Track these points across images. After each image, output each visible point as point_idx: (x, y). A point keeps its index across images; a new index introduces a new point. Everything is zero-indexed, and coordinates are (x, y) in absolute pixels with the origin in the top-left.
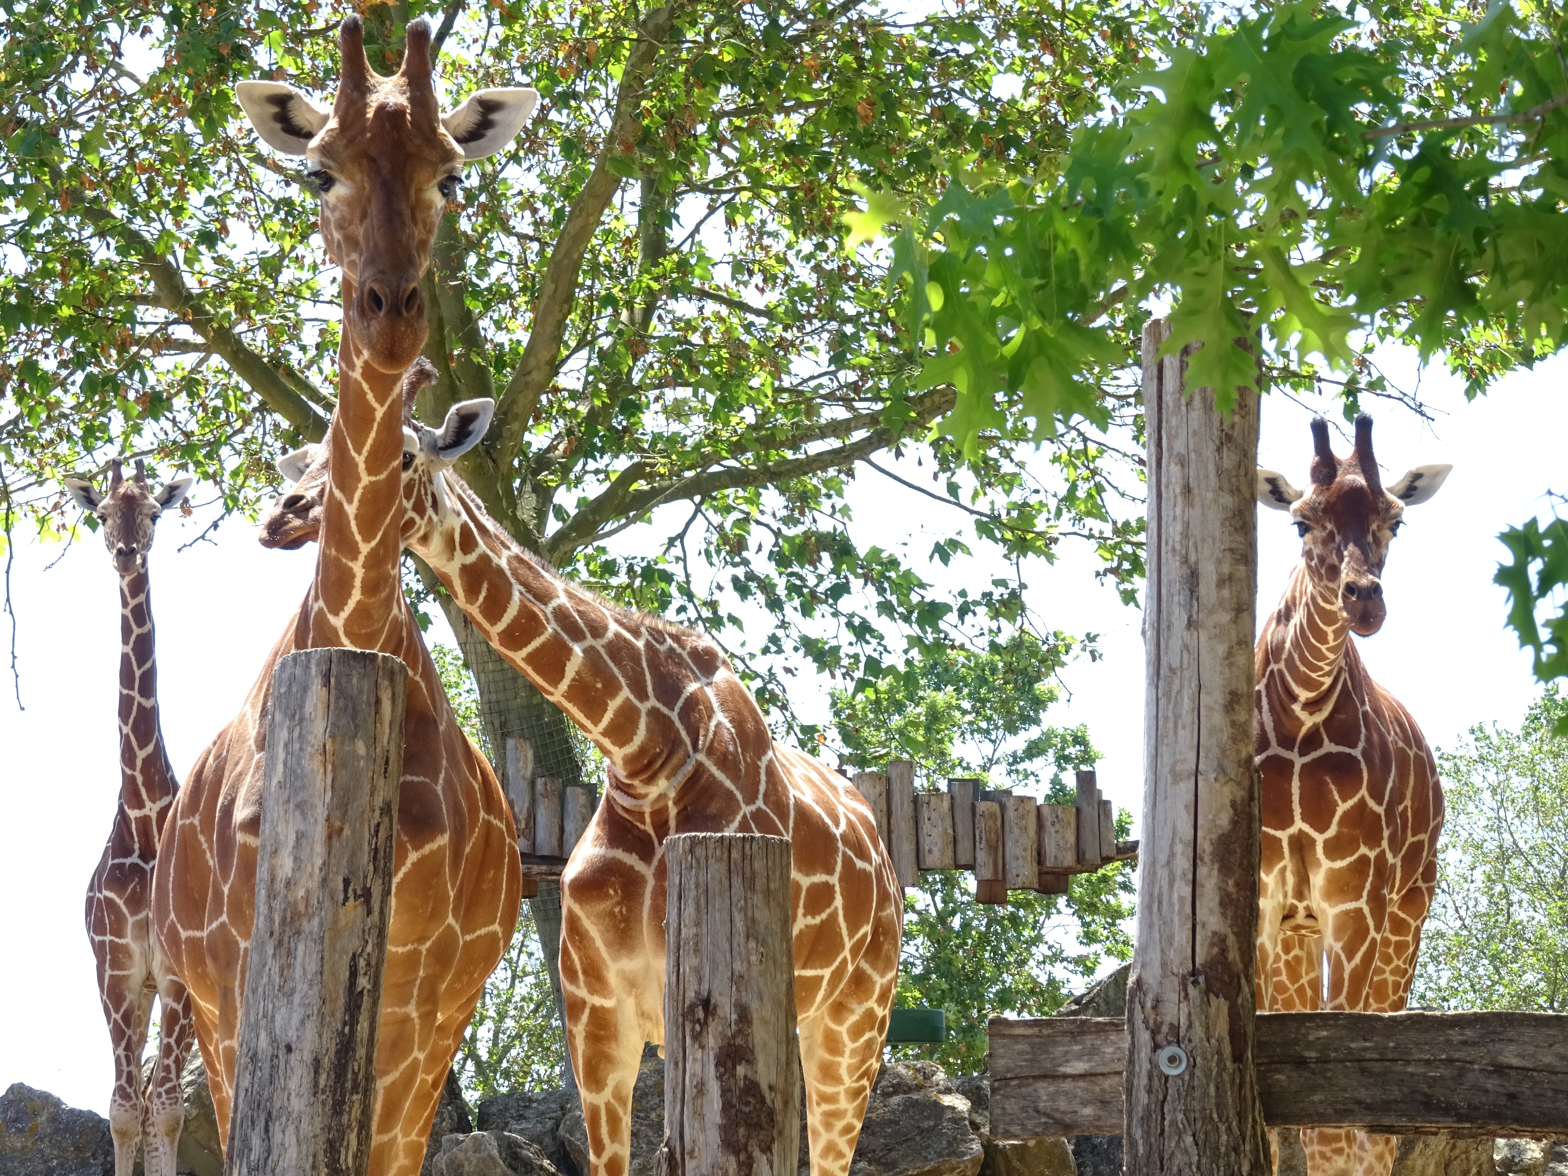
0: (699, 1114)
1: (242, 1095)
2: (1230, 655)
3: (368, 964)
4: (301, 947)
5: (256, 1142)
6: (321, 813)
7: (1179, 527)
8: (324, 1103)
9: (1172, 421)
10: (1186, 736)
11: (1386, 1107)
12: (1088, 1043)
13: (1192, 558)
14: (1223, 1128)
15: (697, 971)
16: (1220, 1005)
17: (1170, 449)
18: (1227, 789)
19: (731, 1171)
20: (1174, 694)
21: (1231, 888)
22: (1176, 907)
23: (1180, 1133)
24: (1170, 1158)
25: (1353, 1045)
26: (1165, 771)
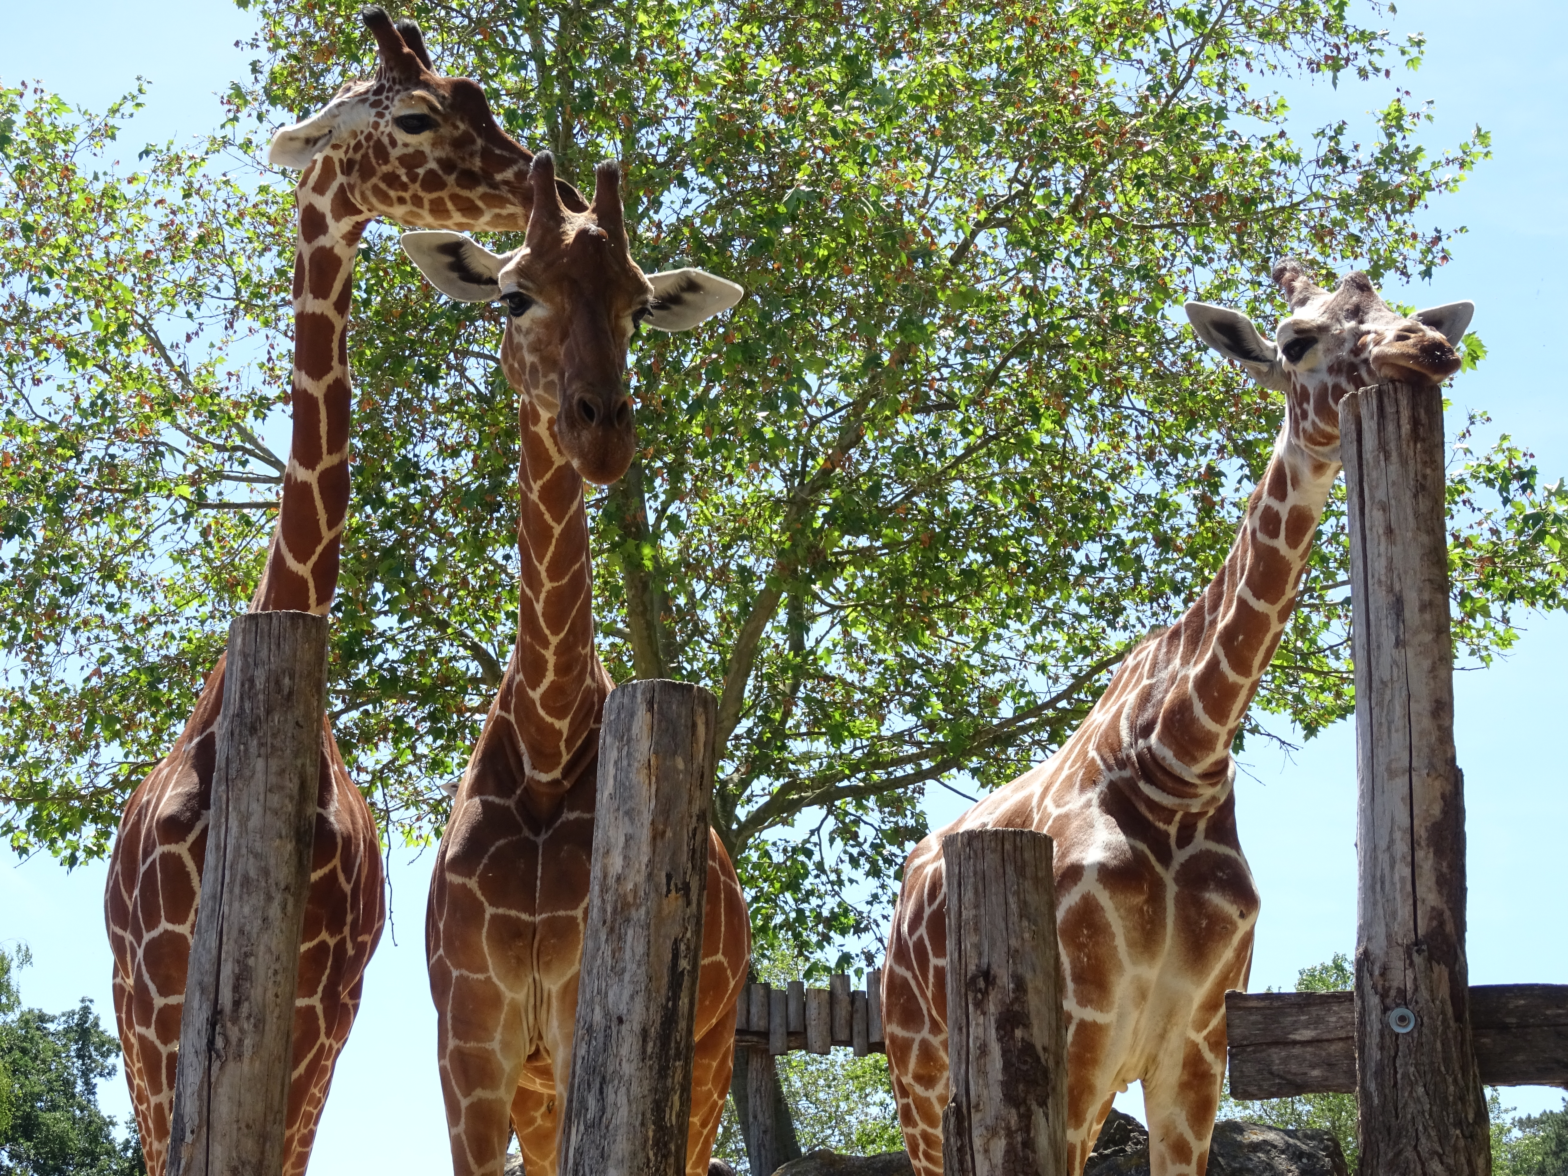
0: (983, 1072)
1: (579, 1062)
2: (1433, 669)
3: (688, 948)
4: (630, 932)
5: (592, 1103)
6: (646, 818)
7: (1383, 562)
8: (651, 1068)
9: (1372, 474)
10: (1398, 739)
12: (1314, 1014)
13: (1397, 587)
14: (1450, 1080)
15: (978, 947)
16: (1441, 971)
17: (1372, 498)
18: (1437, 784)
19: (1013, 1122)
20: (1386, 702)
21: (1445, 870)
22: (1398, 886)
23: (1412, 1085)
24: (1404, 1107)
25: (1548, 1012)
26: (1381, 769)
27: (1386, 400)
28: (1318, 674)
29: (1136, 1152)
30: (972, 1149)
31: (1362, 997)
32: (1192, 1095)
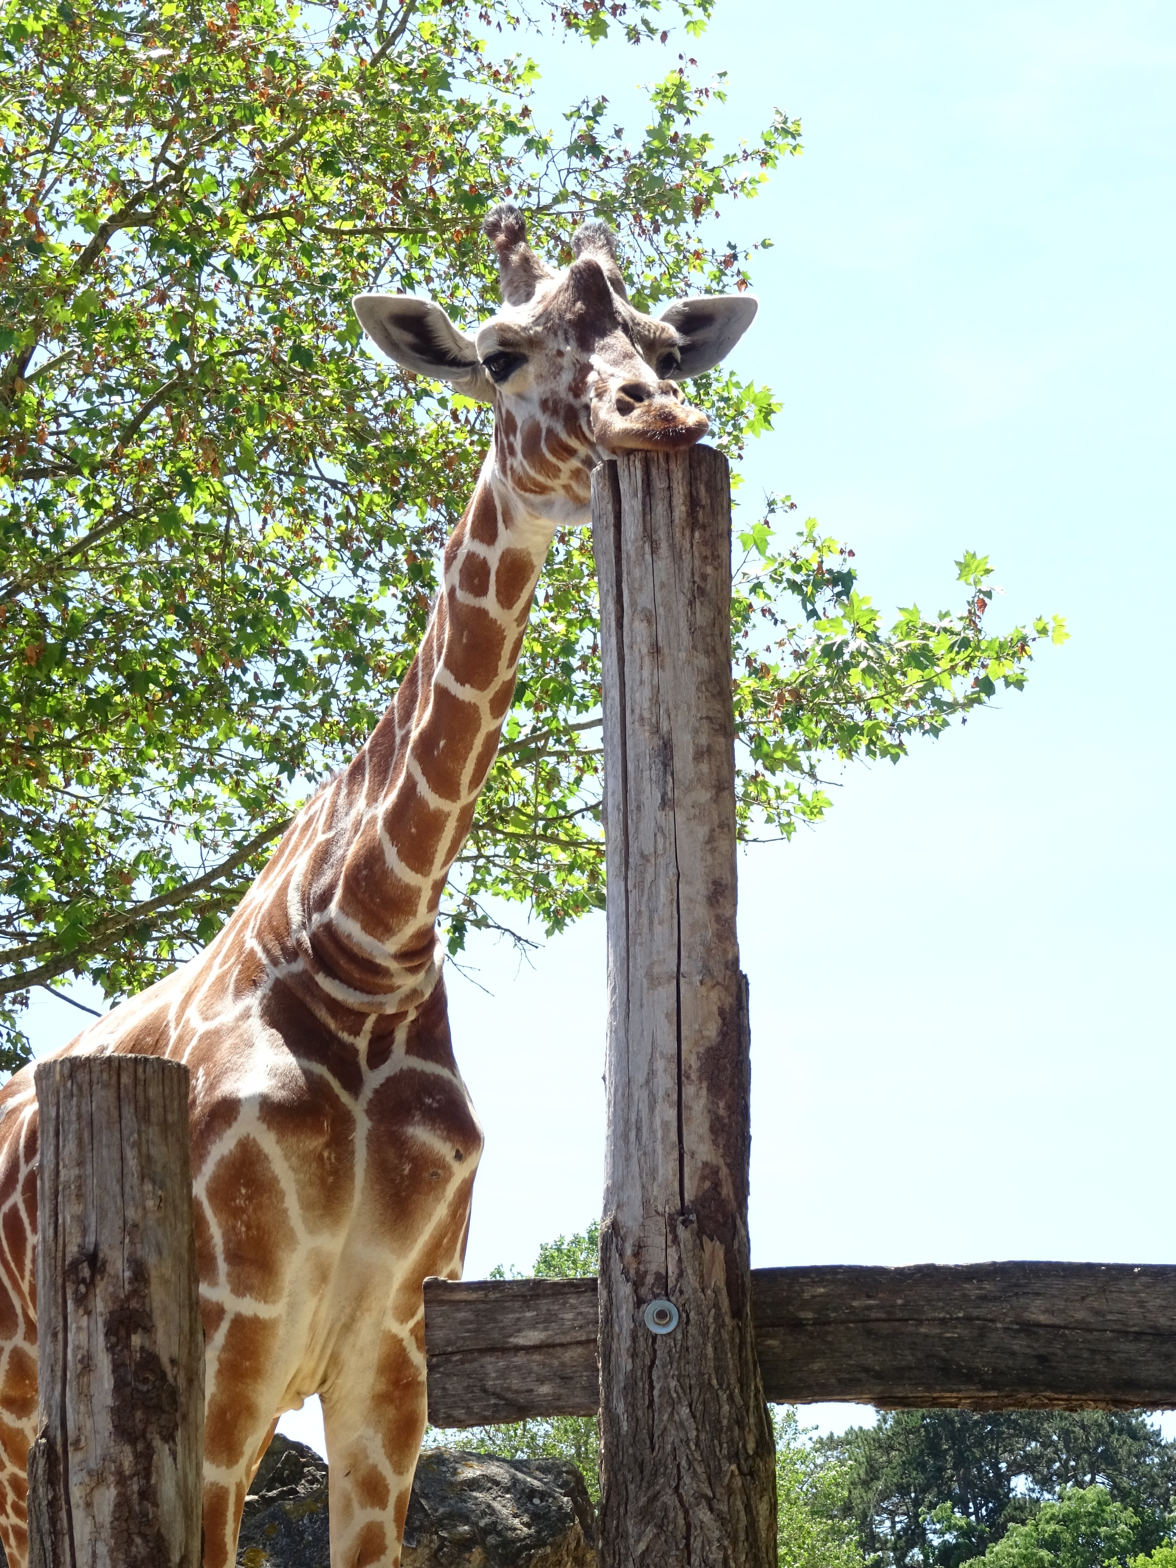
0: (85, 1395)
2: (711, 839)
7: (647, 692)
9: (634, 572)
10: (663, 934)
11: (899, 1374)
12: (544, 1309)
13: (665, 726)
14: (724, 1397)
15: (81, 1220)
16: (715, 1250)
17: (633, 604)
18: (714, 995)
19: (126, 1464)
20: (647, 885)
21: (722, 1112)
22: (659, 1134)
23: (673, 1405)
24: (662, 1435)
25: (855, 1304)
26: (638, 974)
27: (654, 471)
28: (564, 846)
29: (313, 1493)
30: (68, 1502)
31: (609, 1287)
32: (391, 1412)
